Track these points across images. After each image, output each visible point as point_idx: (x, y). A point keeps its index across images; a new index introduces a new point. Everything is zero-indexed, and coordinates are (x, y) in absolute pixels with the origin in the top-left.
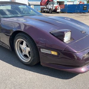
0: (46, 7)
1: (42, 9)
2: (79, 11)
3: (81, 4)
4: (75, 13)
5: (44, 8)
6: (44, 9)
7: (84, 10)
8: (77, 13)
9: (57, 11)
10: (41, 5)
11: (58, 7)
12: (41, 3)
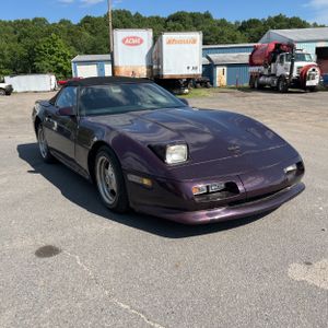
0: (266, 72)
1: (254, 78)
5: (261, 75)
6: (261, 79)
9: (309, 83)
11: (311, 69)
12: (251, 56)
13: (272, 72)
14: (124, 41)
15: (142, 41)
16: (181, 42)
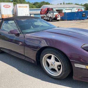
0: (46, 16)
1: (42, 18)
2: (78, 18)
3: (79, 11)
4: (75, 20)
5: (44, 17)
7: (82, 16)
8: (76, 20)
9: (58, 19)
10: (41, 14)
11: (58, 15)
12: (41, 12)
13: (48, 16)
14: (4, 6)
15: (10, 6)
16: (23, 7)
